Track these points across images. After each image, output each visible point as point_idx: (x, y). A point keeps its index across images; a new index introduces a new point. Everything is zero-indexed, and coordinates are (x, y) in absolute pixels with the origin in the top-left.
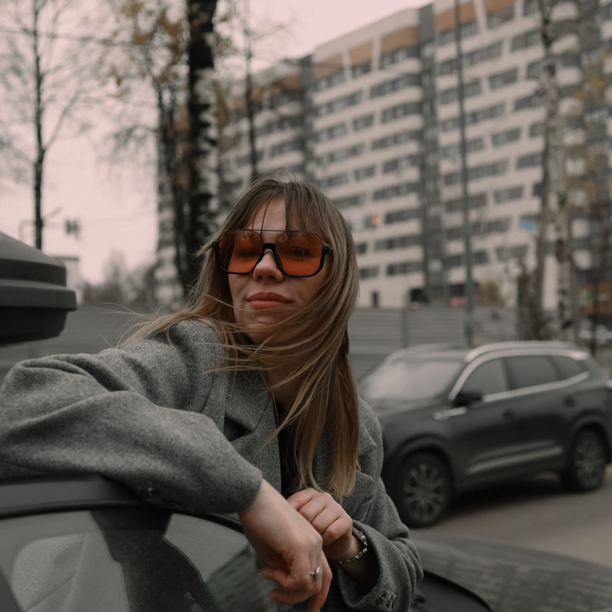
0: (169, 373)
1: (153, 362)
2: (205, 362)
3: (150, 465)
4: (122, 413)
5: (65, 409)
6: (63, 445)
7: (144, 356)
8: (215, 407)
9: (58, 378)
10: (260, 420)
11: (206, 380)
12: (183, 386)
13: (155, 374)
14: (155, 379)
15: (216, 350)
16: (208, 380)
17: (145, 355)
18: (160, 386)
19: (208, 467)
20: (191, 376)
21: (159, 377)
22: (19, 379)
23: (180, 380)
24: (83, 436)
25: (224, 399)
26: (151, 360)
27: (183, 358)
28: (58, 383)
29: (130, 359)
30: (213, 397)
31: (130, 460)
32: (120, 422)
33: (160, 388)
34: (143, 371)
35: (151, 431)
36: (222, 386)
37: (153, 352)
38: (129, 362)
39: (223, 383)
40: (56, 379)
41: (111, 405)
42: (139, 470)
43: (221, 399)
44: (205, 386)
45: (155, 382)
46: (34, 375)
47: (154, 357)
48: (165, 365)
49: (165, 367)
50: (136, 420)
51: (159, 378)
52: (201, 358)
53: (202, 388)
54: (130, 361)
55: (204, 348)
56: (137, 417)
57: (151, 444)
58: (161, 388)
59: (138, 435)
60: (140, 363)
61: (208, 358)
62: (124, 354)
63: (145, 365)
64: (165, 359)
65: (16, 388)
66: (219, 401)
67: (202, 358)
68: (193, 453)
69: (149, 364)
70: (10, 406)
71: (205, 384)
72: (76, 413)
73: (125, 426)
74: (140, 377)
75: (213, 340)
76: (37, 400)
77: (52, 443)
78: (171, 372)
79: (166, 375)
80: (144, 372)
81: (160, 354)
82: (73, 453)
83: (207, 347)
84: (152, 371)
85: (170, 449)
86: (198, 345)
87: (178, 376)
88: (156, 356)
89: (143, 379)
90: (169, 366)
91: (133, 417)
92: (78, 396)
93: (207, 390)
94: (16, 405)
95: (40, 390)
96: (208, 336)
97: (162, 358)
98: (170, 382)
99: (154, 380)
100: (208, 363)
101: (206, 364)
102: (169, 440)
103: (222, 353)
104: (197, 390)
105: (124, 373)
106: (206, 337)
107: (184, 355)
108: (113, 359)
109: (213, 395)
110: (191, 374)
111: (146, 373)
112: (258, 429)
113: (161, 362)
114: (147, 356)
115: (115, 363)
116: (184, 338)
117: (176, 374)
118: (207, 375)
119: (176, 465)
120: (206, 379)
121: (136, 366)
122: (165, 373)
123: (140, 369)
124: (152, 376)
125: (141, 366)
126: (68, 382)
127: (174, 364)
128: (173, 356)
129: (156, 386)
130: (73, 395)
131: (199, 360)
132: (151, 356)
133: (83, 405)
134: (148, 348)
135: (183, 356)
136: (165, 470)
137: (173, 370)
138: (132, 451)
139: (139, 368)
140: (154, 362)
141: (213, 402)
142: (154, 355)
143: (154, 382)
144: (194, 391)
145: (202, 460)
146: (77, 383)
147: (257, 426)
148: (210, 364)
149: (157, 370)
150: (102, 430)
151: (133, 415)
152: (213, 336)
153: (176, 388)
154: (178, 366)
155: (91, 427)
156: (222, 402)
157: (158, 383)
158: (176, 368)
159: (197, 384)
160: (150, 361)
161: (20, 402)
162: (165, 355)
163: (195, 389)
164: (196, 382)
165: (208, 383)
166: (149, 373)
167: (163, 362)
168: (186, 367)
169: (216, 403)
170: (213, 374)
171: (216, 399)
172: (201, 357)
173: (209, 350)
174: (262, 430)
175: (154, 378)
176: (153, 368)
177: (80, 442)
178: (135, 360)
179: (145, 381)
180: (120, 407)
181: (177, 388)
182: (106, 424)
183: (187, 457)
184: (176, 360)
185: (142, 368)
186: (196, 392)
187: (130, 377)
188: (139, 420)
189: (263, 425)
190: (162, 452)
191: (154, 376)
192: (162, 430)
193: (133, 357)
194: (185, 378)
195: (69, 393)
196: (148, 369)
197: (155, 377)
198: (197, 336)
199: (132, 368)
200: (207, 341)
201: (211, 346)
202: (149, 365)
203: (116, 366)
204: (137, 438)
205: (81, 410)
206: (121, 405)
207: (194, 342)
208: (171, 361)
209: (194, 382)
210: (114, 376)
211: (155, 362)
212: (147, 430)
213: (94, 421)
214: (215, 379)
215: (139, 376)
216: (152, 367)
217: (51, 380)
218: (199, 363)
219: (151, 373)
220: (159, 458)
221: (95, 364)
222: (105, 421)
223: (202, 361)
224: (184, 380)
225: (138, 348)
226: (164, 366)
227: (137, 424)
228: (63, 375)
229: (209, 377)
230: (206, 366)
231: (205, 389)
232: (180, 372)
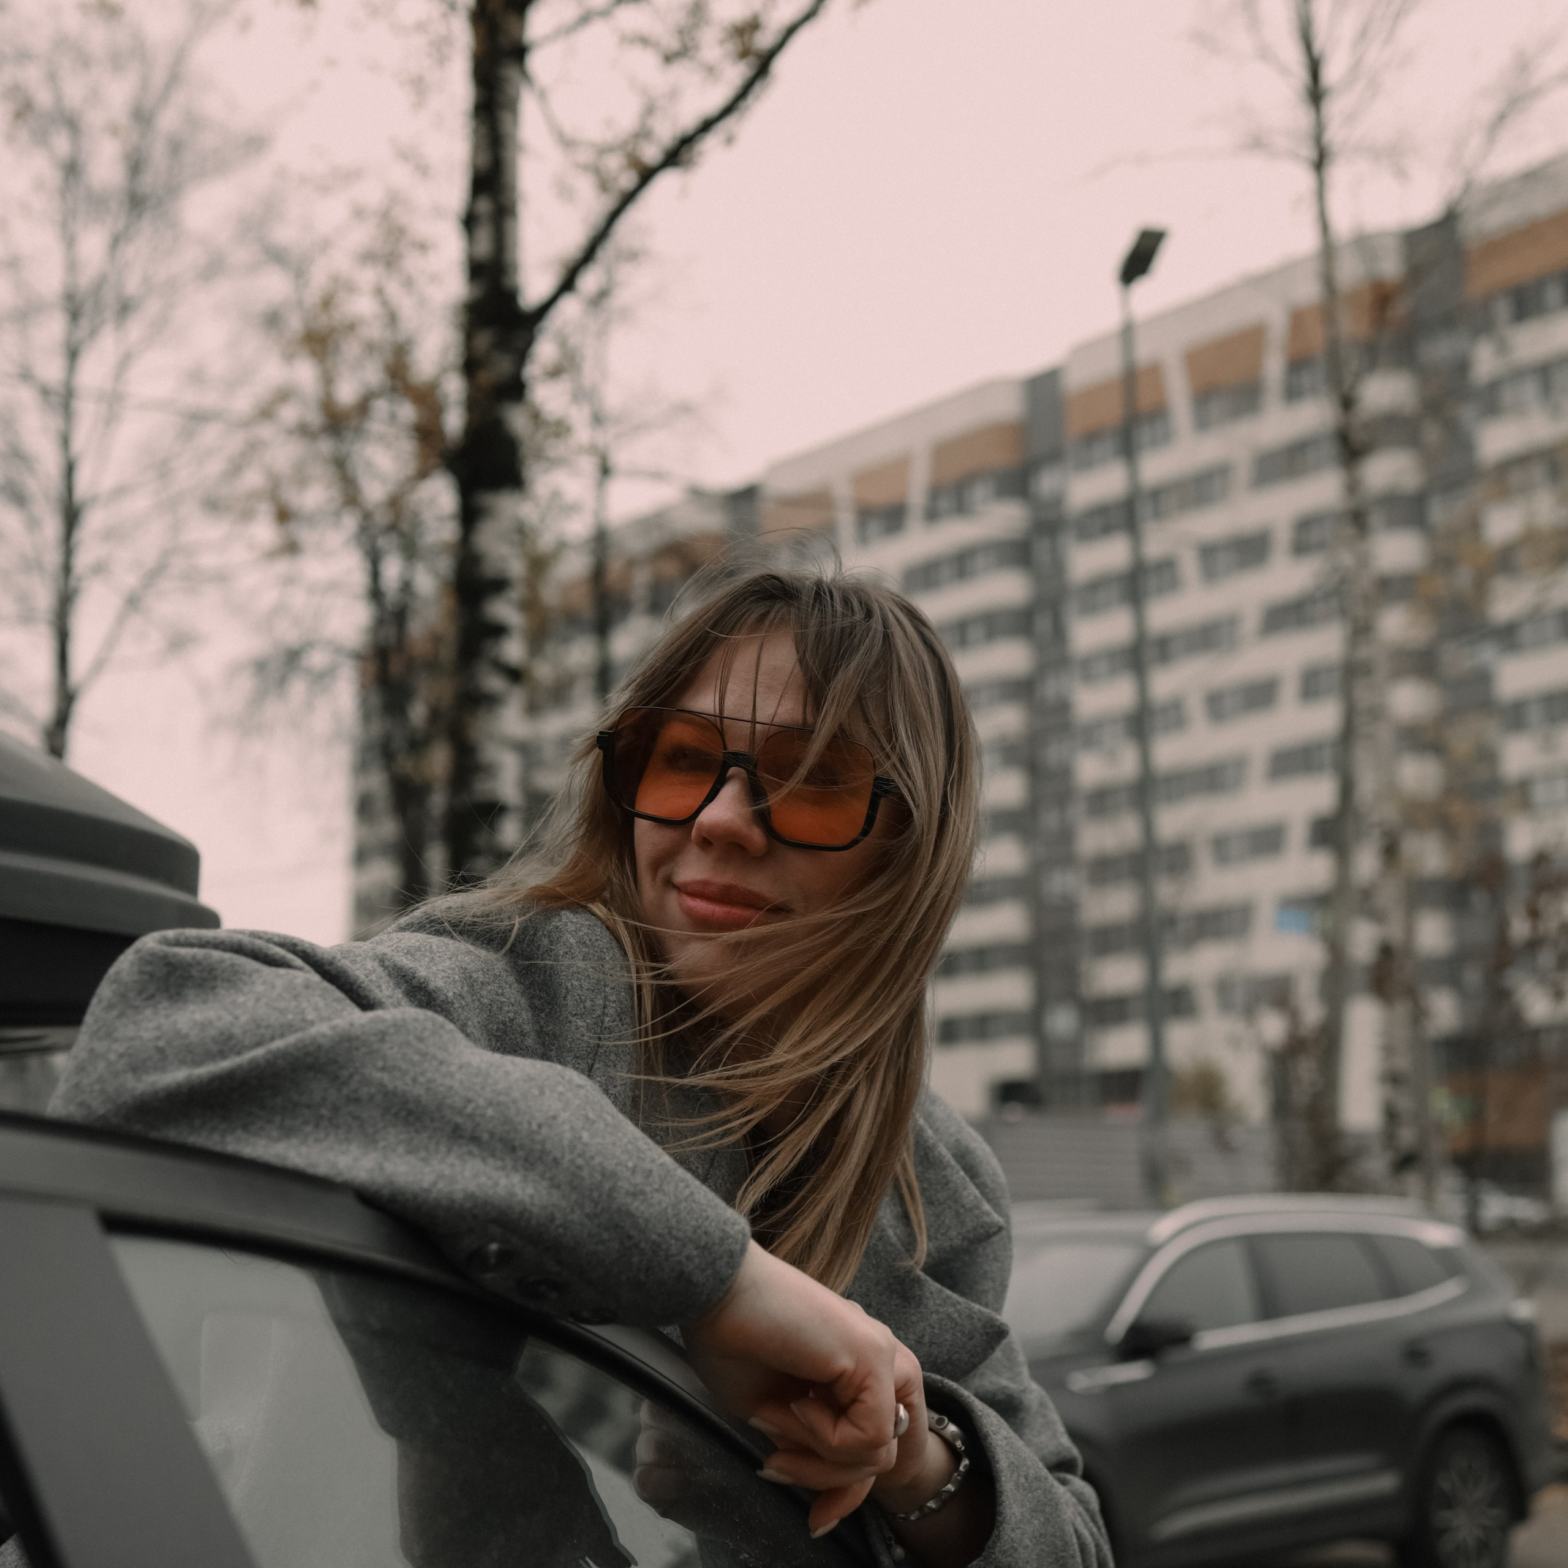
0: (488, 1016)
1: (453, 982)
2: (578, 995)
4: (416, 1058)
5: (278, 1044)
6: (275, 1133)
7: (430, 968)
9: (245, 978)
13: (460, 1010)
17: (433, 966)
20: (542, 1031)
21: (469, 1020)
22: (151, 975)
23: (513, 1037)
24: (324, 1111)
25: (628, 1089)
26: (449, 978)
27: (522, 986)
28: (246, 989)
29: (399, 968)
31: (447, 1172)
32: (414, 1080)
34: (431, 1002)
35: (490, 1104)
36: (622, 1056)
37: (453, 960)
38: (397, 977)
39: (624, 1050)
40: (240, 979)
41: (387, 1038)
43: (619, 1088)
46: (190, 965)
47: (457, 970)
48: (481, 994)
49: (482, 999)
51: (470, 1023)
52: (569, 987)
54: (399, 975)
56: (453, 1068)
57: (492, 1134)
59: (460, 1112)
60: (425, 980)
61: (586, 985)
62: (386, 954)
63: (436, 987)
64: (481, 979)
65: (144, 996)
67: (572, 985)
69: (445, 986)
70: (131, 1039)
71: (578, 1051)
72: (307, 1054)
73: (428, 1089)
76: (203, 1026)
77: (245, 1128)
78: (495, 1014)
80: (433, 1003)
81: (470, 967)
83: (583, 960)
84: (453, 1003)
85: (538, 1147)
86: (562, 954)
87: (511, 1027)
88: (462, 968)
90: (490, 997)
91: (444, 1069)
92: (304, 1020)
94: (147, 1035)
95: (205, 1002)
96: (586, 932)
97: (475, 975)
100: (586, 998)
101: (581, 1001)
102: (534, 1127)
106: (581, 933)
107: (525, 981)
108: (359, 961)
110: (541, 1027)
111: (440, 1007)
113: (473, 986)
114: (440, 968)
115: (365, 970)
116: (526, 937)
117: (507, 1019)
121: (414, 987)
122: (479, 1013)
123: (424, 996)
124: (455, 1016)
126: (273, 987)
128: (499, 976)
130: (290, 1017)
131: (563, 991)
132: (449, 969)
133: (324, 1036)
134: (440, 950)
135: (523, 981)
136: (531, 1198)
137: (501, 1008)
138: (449, 1151)
139: (422, 993)
140: (457, 981)
142: (457, 966)
145: (614, 1175)
146: (295, 989)
148: (592, 1001)
149: (466, 1002)
150: (371, 1098)
151: (441, 1063)
152: (598, 933)
154: (513, 1000)
155: (345, 1091)
156: (623, 1097)
158: (509, 1006)
160: (449, 980)
161: (158, 1028)
162: (482, 970)
164: (554, 1048)
165: (585, 1049)
166: (446, 1007)
167: (476, 987)
168: (529, 1009)
170: (600, 1025)
171: (607, 1087)
172: (569, 984)
173: (588, 966)
176: (456, 997)
177: (317, 1126)
178: (412, 973)
180: (408, 1044)
182: (382, 1085)
184: (507, 987)
185: (430, 993)
188: (458, 1076)
190: (521, 1153)
191: (459, 1016)
192: (514, 1102)
193: (407, 964)
194: (528, 1032)
195: (282, 1012)
196: (445, 996)
197: (461, 1017)
198: (559, 932)
199: (405, 992)
200: (585, 943)
201: (594, 956)
202: (448, 988)
203: (370, 978)
204: (459, 1120)
205: (319, 1047)
207: (552, 945)
208: (495, 985)
209: (549, 1047)
211: (459, 982)
212: (481, 1102)
213: (351, 1076)
216: (454, 993)
217: (229, 981)
218: (564, 1000)
219: (452, 1009)
220: (515, 1169)
222: (378, 1075)
223: (570, 992)
224: (525, 1036)
225: (412, 951)
226: (479, 995)
227: (456, 1085)
228: (258, 971)
229: (588, 1034)
230: (581, 1006)
231: (578, 1063)
232: (517, 1016)
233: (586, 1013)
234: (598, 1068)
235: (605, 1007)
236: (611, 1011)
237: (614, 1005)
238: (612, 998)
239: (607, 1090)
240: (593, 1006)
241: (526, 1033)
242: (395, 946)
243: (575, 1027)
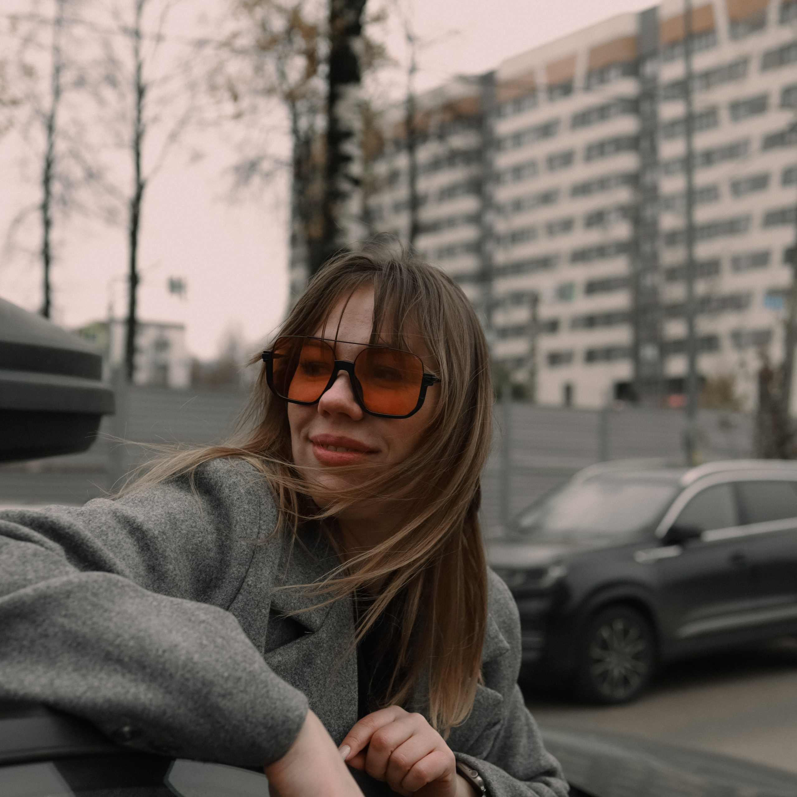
0: (186, 541)
1: (161, 523)
2: (243, 525)
3: (128, 692)
4: (89, 607)
7: (148, 513)
8: (253, 596)
10: (328, 613)
11: (242, 555)
12: (208, 561)
13: (162, 541)
14: (162, 550)
15: (262, 507)
16: (246, 554)
17: (151, 512)
18: (169, 561)
19: (220, 695)
20: (223, 545)
21: (168, 547)
23: (202, 552)
24: (25, 643)
25: (269, 584)
27: (212, 517)
29: (126, 517)
30: (251, 580)
31: (96, 684)
32: (84, 623)
33: (168, 565)
35: (132, 637)
36: (266, 563)
37: (164, 508)
38: (124, 523)
39: (268, 559)
42: (109, 701)
43: (263, 583)
44: (240, 563)
45: (161, 554)
47: (165, 515)
48: (181, 528)
49: (182, 531)
50: (110, 619)
51: (168, 549)
52: (238, 520)
53: (236, 566)
54: (125, 521)
55: (244, 504)
57: (131, 658)
58: (171, 564)
59: (111, 644)
60: (141, 524)
61: (248, 520)
62: (118, 509)
63: (147, 528)
64: (182, 518)
66: (260, 587)
67: (240, 519)
68: (198, 672)
69: (154, 527)
71: (241, 560)
73: (92, 629)
74: (139, 546)
75: (259, 492)
78: (190, 539)
79: (181, 544)
80: (145, 538)
81: (176, 511)
82: (8, 670)
83: (248, 503)
84: (157, 538)
86: (236, 499)
87: (201, 546)
88: (169, 513)
89: (143, 549)
90: (187, 529)
92: (25, 579)
93: (243, 570)
97: (178, 517)
98: (186, 554)
99: (160, 551)
100: (248, 528)
101: (245, 529)
103: (272, 512)
104: (229, 568)
105: (113, 540)
108: (98, 517)
109: (251, 577)
110: (223, 542)
111: (149, 540)
112: (324, 627)
113: (176, 523)
114: (155, 514)
115: (100, 523)
116: (216, 487)
117: (198, 542)
118: (244, 547)
119: (170, 693)
120: (243, 553)
121: (134, 529)
122: (179, 541)
123: (140, 534)
124: (158, 546)
125: (141, 528)
126: (12, 555)
127: (195, 527)
128: (195, 514)
129: (163, 561)
130: (16, 577)
131: (235, 521)
132: (159, 514)
133: (28, 595)
134: (159, 501)
135: (214, 513)
136: (151, 700)
137: (194, 536)
138: (101, 669)
139: (139, 532)
141: (250, 589)
142: (165, 512)
143: (159, 555)
144: (225, 568)
145: (212, 683)
146: (25, 557)
147: (323, 623)
148: (251, 529)
149: (167, 536)
150: (55, 635)
153: (195, 564)
154: (202, 529)
155: (40, 630)
156: (266, 587)
157: (166, 557)
158: (199, 533)
159: (230, 558)
160: (157, 522)
162: (184, 511)
163: (227, 566)
164: (229, 555)
166: (153, 540)
167: (178, 523)
168: (215, 531)
169: (255, 590)
171: (257, 582)
172: (238, 518)
173: (251, 507)
174: (331, 629)
175: (160, 548)
176: (160, 534)
177: (20, 652)
179: (146, 552)
180: (86, 599)
181: (198, 563)
182: (62, 626)
183: (187, 680)
184: (200, 520)
185: (143, 532)
186: (227, 570)
187: (120, 546)
188: (115, 619)
189: (332, 621)
190: (148, 670)
191: (161, 546)
192: (150, 636)
193: (130, 514)
194: (212, 548)
195: (12, 574)
196: (151, 534)
198: (235, 485)
199: (127, 532)
200: (250, 493)
203: (102, 529)
204: (110, 648)
205: (24, 603)
206: (89, 595)
207: (230, 493)
209: (226, 555)
210: (93, 545)
211: (164, 524)
212: (127, 636)
213: (44, 621)
214: (257, 553)
215: (138, 544)
216: (159, 531)
218: (234, 528)
219: (157, 541)
220: (143, 681)
221: (64, 525)
222: (61, 620)
223: (238, 523)
224: (209, 551)
225: (143, 500)
227: (112, 626)
228: (7, 544)
229: (247, 550)
230: (244, 533)
231: (240, 568)
232: (204, 539)
233: (247, 537)
234: (252, 572)
235: (259, 533)
236: (262, 536)
237: (264, 532)
238: (263, 528)
239: (256, 585)
240: (251, 533)
241: (210, 549)
242: (135, 496)
243: (239, 545)
